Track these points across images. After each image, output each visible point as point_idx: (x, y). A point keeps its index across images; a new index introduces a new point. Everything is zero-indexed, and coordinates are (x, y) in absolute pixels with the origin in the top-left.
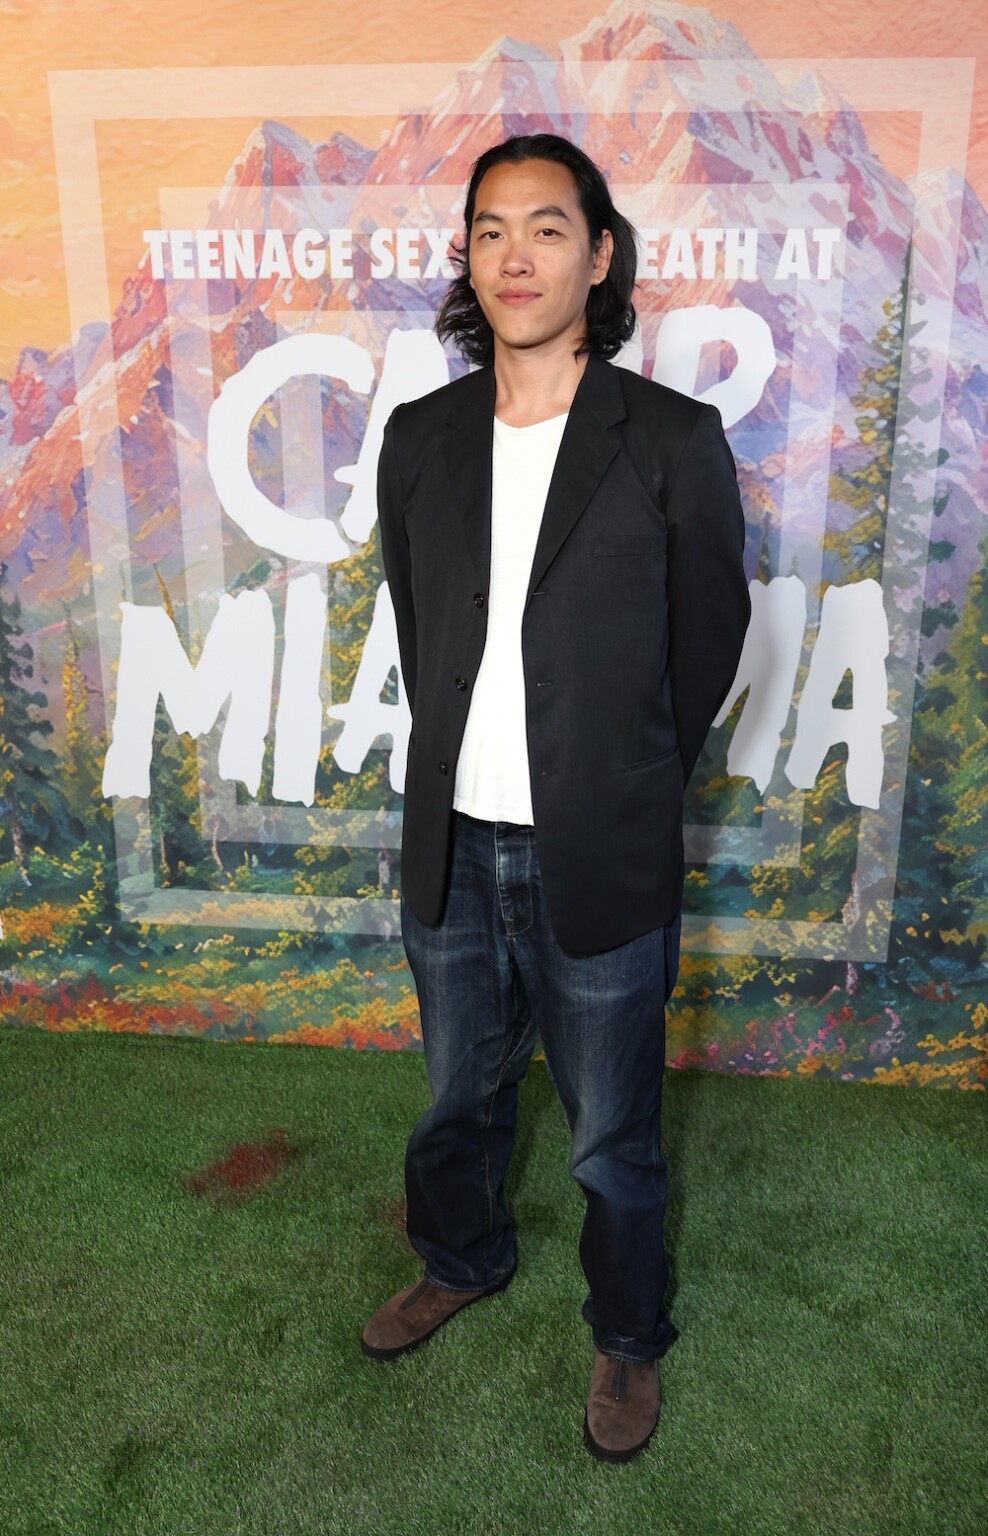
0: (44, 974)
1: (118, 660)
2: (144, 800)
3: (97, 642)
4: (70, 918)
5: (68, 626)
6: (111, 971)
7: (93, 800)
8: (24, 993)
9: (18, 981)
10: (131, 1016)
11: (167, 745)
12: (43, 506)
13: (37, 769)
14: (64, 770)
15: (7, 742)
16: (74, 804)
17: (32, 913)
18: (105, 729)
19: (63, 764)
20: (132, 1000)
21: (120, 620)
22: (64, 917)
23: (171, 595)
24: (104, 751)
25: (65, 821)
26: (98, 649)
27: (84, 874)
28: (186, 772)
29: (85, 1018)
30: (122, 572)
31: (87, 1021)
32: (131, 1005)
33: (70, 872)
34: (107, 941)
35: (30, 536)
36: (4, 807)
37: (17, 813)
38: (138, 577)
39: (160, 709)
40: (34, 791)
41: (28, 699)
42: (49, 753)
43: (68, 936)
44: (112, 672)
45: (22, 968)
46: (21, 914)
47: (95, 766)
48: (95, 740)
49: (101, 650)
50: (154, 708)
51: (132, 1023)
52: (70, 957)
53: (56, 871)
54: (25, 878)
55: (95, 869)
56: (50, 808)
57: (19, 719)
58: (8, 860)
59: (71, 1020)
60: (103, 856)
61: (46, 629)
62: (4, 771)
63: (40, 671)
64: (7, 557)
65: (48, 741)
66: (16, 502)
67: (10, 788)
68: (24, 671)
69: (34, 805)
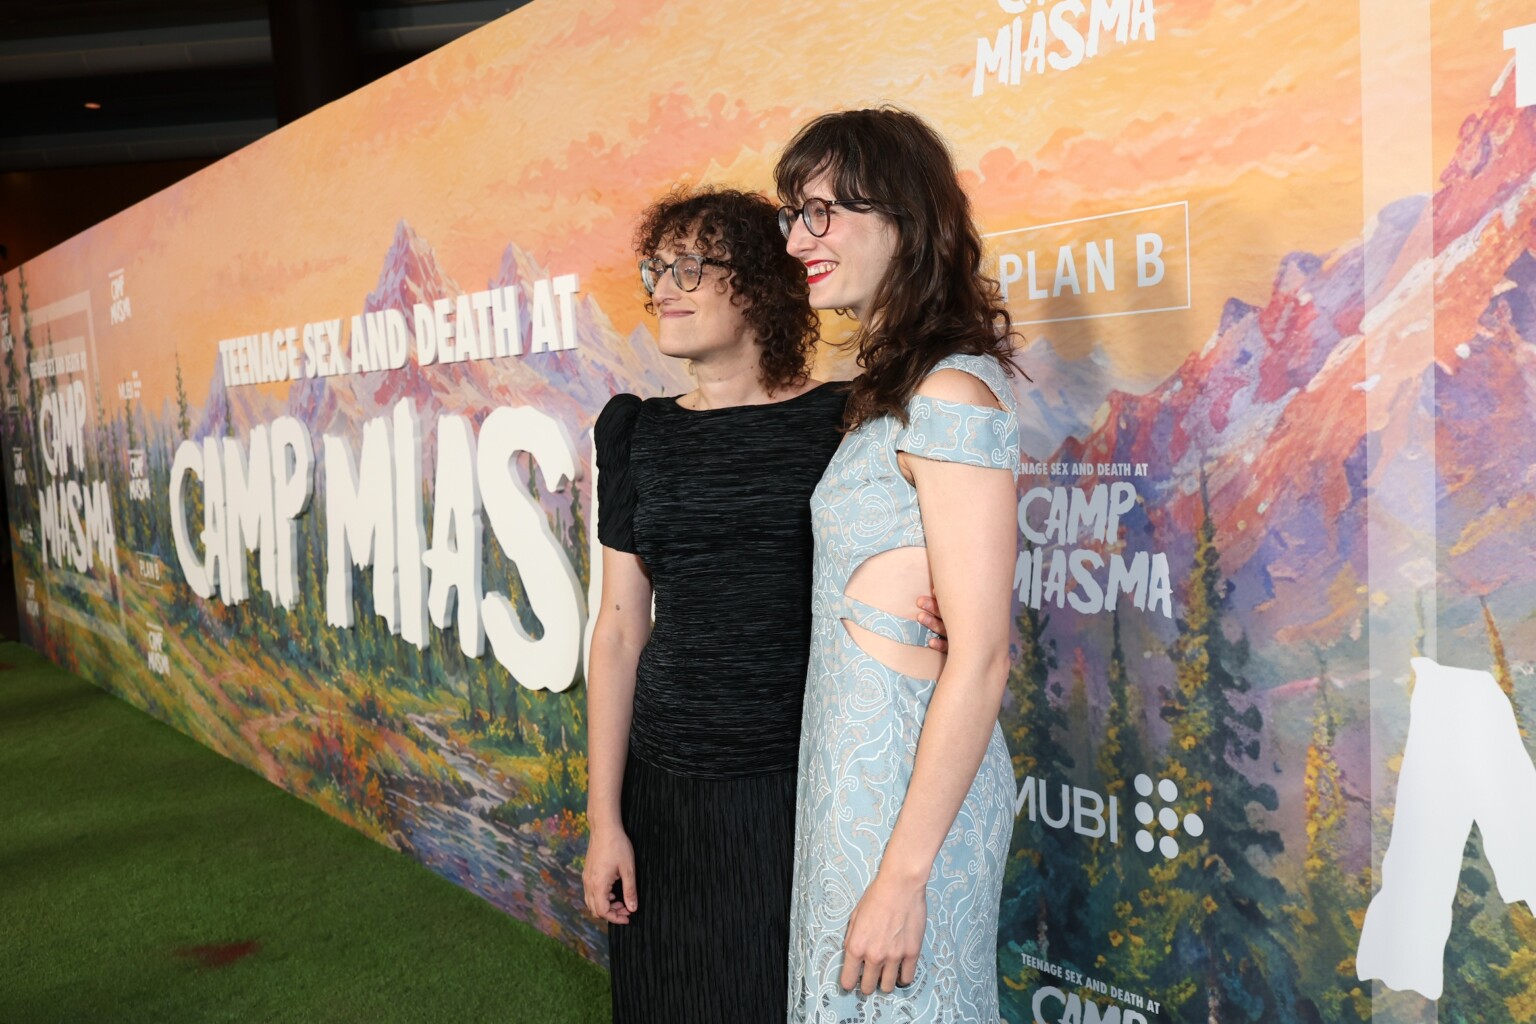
1: (1403, 755)
2: (1430, 1003)
3: (1369, 718)
5: (1321, 687)
7: (1338, 978)
11: (1481, 916)
12: (1296, 495)
13: (1252, 904)
14: (1299, 920)
15: (1211, 852)
16: (1306, 976)
18: (1369, 864)
19: (1295, 906)
21: (1411, 689)
23: (1509, 653)
24: (1364, 902)
25: (1291, 998)
26: (1368, 731)
28: (1516, 975)
30: (1420, 607)
35: (1273, 541)
36: (1199, 950)
37: (1218, 966)
38: (1448, 618)
39: (1473, 850)
40: (1245, 938)
41: (1249, 792)
42: (1274, 882)
44: (1389, 770)
47: (1347, 922)
48: (1351, 879)
49: (1373, 732)
50: (1461, 846)
56: (1267, 971)
57: (1232, 821)
61: (1286, 687)
62: (1204, 896)
63: (1272, 751)
64: (1236, 572)
65: (1274, 865)
66: (1255, 489)
67: (1210, 924)
68: (1246, 748)
69: (1244, 959)
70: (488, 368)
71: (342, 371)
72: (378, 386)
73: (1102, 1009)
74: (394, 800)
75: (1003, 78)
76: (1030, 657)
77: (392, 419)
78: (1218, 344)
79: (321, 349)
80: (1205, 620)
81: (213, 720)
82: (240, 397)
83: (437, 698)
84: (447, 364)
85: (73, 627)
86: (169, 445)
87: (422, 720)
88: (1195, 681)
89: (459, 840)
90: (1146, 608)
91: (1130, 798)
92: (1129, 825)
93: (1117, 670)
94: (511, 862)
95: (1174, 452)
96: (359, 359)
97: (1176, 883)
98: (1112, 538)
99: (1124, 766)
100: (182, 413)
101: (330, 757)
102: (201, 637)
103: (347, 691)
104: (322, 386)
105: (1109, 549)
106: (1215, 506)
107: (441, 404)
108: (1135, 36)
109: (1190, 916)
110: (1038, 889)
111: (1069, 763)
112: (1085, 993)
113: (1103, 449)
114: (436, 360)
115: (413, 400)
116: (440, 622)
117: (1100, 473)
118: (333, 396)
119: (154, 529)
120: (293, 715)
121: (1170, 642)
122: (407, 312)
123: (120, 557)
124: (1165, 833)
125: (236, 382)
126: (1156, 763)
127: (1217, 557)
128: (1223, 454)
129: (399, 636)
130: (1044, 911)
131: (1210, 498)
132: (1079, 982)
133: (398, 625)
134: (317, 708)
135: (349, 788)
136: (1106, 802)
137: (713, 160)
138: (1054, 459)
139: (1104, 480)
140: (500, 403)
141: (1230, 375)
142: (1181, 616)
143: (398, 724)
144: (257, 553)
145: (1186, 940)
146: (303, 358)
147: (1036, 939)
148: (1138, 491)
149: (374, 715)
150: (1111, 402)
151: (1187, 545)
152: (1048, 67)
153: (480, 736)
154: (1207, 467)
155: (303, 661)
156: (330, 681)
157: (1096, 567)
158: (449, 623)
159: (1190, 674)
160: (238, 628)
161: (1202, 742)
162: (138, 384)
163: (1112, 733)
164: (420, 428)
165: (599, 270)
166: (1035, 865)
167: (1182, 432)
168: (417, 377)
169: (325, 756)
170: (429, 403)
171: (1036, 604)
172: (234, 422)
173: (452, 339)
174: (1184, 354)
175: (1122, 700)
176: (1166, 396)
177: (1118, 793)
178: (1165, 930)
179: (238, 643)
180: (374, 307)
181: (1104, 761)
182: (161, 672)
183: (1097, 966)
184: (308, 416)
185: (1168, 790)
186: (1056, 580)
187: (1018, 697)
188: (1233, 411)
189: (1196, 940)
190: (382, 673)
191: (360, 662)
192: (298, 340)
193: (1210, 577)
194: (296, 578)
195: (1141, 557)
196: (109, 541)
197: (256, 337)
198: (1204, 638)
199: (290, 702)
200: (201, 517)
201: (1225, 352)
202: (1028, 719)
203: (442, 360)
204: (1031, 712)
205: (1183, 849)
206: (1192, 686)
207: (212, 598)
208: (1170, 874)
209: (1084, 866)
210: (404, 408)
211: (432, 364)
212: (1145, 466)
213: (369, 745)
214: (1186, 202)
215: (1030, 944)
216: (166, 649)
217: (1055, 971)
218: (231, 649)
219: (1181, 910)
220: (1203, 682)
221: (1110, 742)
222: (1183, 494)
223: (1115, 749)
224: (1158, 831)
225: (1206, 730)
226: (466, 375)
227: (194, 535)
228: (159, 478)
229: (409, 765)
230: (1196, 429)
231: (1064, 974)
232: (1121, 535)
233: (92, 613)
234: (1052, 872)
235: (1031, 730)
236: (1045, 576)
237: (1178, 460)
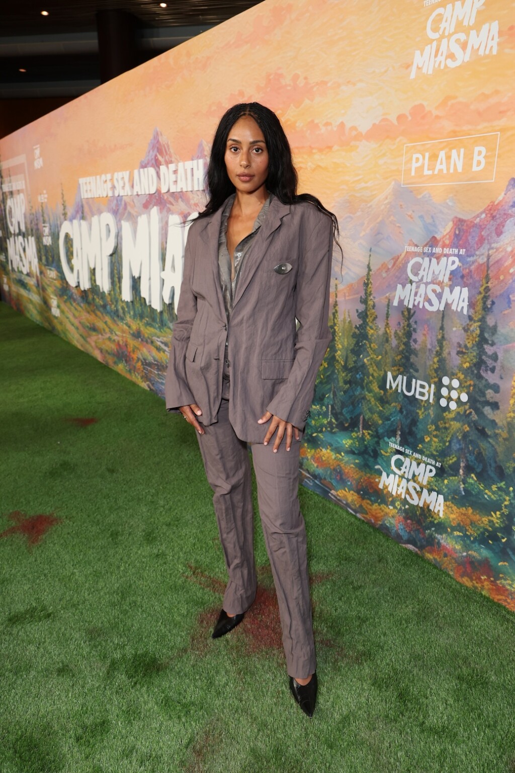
0: (460, 547)
4: (482, 522)
6: (500, 564)
8: (447, 552)
9: (445, 544)
10: (506, 596)
13: (483, 429)
14: (501, 436)
15: (470, 408)
16: (501, 457)
17: (461, 510)
19: (500, 431)
20: (509, 587)
22: (479, 520)
25: (493, 465)
27: (497, 500)
29: (477, 583)
31: (479, 585)
32: (507, 590)
33: (489, 496)
34: (502, 546)
36: (460, 445)
37: (466, 451)
40: (479, 441)
41: (488, 386)
42: (493, 421)
43: (479, 532)
45: (449, 538)
46: (455, 508)
51: (505, 601)
52: (477, 544)
53: (480, 493)
54: (462, 489)
55: (505, 500)
56: (485, 454)
57: (480, 396)
58: (455, 476)
59: (469, 580)
60: (512, 494)
61: (510, 345)
62: (464, 424)
63: (500, 370)
64: (496, 297)
65: (495, 415)
66: (510, 262)
67: (465, 435)
68: (490, 369)
69: (477, 449)
70: (190, 195)
71: (130, 194)
72: (144, 201)
73: (418, 464)
74: (147, 370)
75: (424, 71)
76: (406, 328)
77: (150, 215)
78: (504, 198)
79: (121, 183)
80: (480, 316)
81: (77, 336)
82: (88, 203)
83: (165, 332)
84: (173, 193)
85: (22, 296)
86: (59, 223)
87: (159, 340)
88: (473, 341)
90: (457, 310)
91: (439, 385)
92: (438, 396)
93: (441, 335)
95: (477, 244)
96: (137, 189)
97: (454, 419)
98: (446, 280)
99: (439, 373)
100: (64, 209)
101: (122, 353)
102: (72, 302)
103: (129, 327)
104: (121, 200)
105: (444, 284)
106: (492, 268)
107: (170, 210)
108: (487, 52)
109: (458, 432)
110: (398, 418)
111: (417, 371)
112: (412, 458)
113: (447, 242)
114: (169, 191)
115: (159, 208)
116: (167, 301)
117: (444, 252)
118: (125, 204)
119: (53, 258)
120: (108, 335)
121: (465, 324)
122: (157, 169)
123: (40, 269)
124: (452, 400)
125: (86, 197)
126: (452, 372)
127: (489, 290)
128: (498, 246)
129: (150, 306)
130: (400, 427)
131: (490, 265)
132: (410, 454)
133: (150, 302)
134: (117, 333)
135: (130, 365)
136: (430, 387)
137: (292, 105)
138: (426, 245)
139: (446, 255)
141: (506, 212)
142: (470, 314)
143: (149, 341)
144: (94, 269)
145: (455, 441)
146: (113, 187)
147: (395, 437)
148: (460, 261)
149: (140, 337)
150: (453, 222)
151: (477, 284)
152: (446, 66)
154: (491, 252)
155: (112, 314)
156: (123, 322)
157: (438, 292)
158: (170, 302)
159: (471, 338)
160: (87, 300)
161: (472, 365)
162: (46, 196)
163: (436, 360)
164: (161, 220)
166: (398, 409)
167: (482, 236)
168: (161, 198)
169: (120, 352)
170: (165, 209)
171: (411, 306)
172: (85, 214)
173: (176, 182)
174: (488, 202)
175: (441, 347)
176: (478, 220)
177: (435, 383)
178: (447, 437)
179: (87, 306)
180: (144, 166)
181: (431, 370)
182: (57, 315)
183: (418, 448)
184: (115, 213)
185: (456, 383)
186: (420, 297)
187: (399, 343)
188: (506, 228)
189: (459, 441)
190: (143, 320)
191: (135, 315)
192: (112, 180)
193: (485, 298)
194: (110, 281)
195: (457, 289)
196: (35, 261)
197: (94, 177)
198: (479, 323)
199: (107, 330)
200: (72, 253)
201: (506, 202)
202: (402, 352)
203: (171, 191)
204: (403, 349)
205: (458, 406)
206: (471, 342)
207: (76, 287)
208: (452, 415)
209: (418, 411)
210: (155, 210)
211: (167, 192)
212: (464, 250)
213: (138, 349)
214: (499, 133)
215: (393, 439)
216: (58, 307)
217: (402, 449)
218: (84, 308)
219: (454, 429)
220: (476, 341)
221: (434, 363)
222: (479, 263)
223: (436, 366)
224: (449, 399)
225: (475, 361)
226: (181, 197)
227: (69, 261)
228: (55, 236)
229: (153, 357)
230: (488, 235)
231: (405, 451)
232: (450, 279)
233: (29, 290)
234: (405, 412)
235: (403, 357)
236: (416, 294)
237: (478, 248)
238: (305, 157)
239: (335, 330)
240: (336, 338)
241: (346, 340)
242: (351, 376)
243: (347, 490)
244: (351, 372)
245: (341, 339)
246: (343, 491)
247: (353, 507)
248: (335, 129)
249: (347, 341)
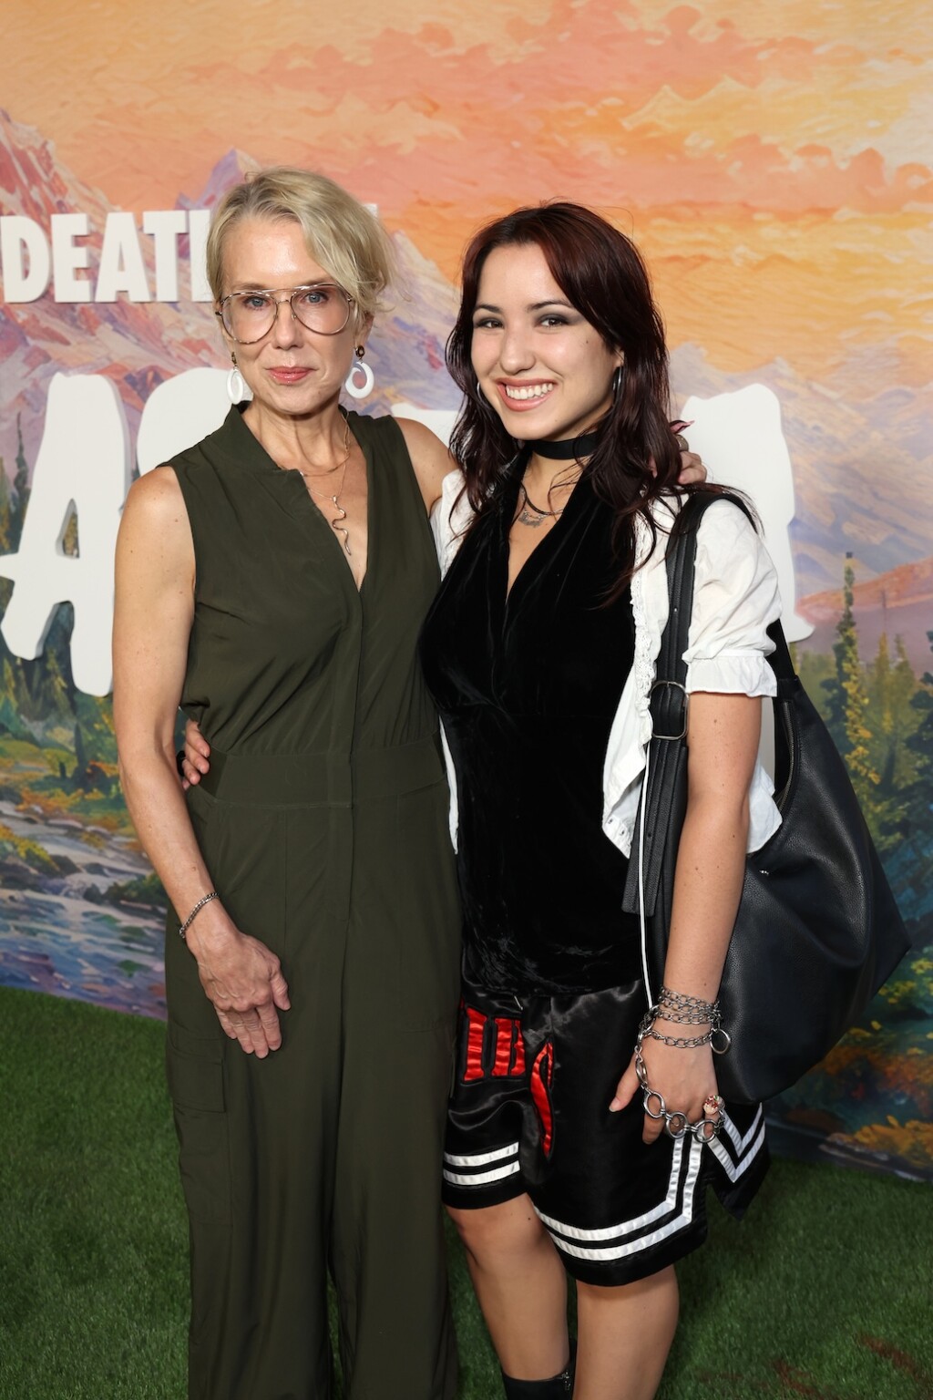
70: (167, 317)
84: (71, 305)
89: (33, 932)
94: (150, 949)
107: (47, 358)
114: (48, 294)
137: (666, 87)
140: (185, 364)
153: (96, 795)
165: (421, 202)
170: (19, 354)
173: (88, 270)
203: (61, 296)
226: (112, 320)
238: (723, 229)
239: (844, 693)
240: (849, 713)
241: (887, 716)
242: (909, 810)
243: (892, 1120)
244: (909, 799)
245: (871, 713)
246: (879, 1128)
247: (918, 1164)
248: (843, 166)
249: (894, 717)
